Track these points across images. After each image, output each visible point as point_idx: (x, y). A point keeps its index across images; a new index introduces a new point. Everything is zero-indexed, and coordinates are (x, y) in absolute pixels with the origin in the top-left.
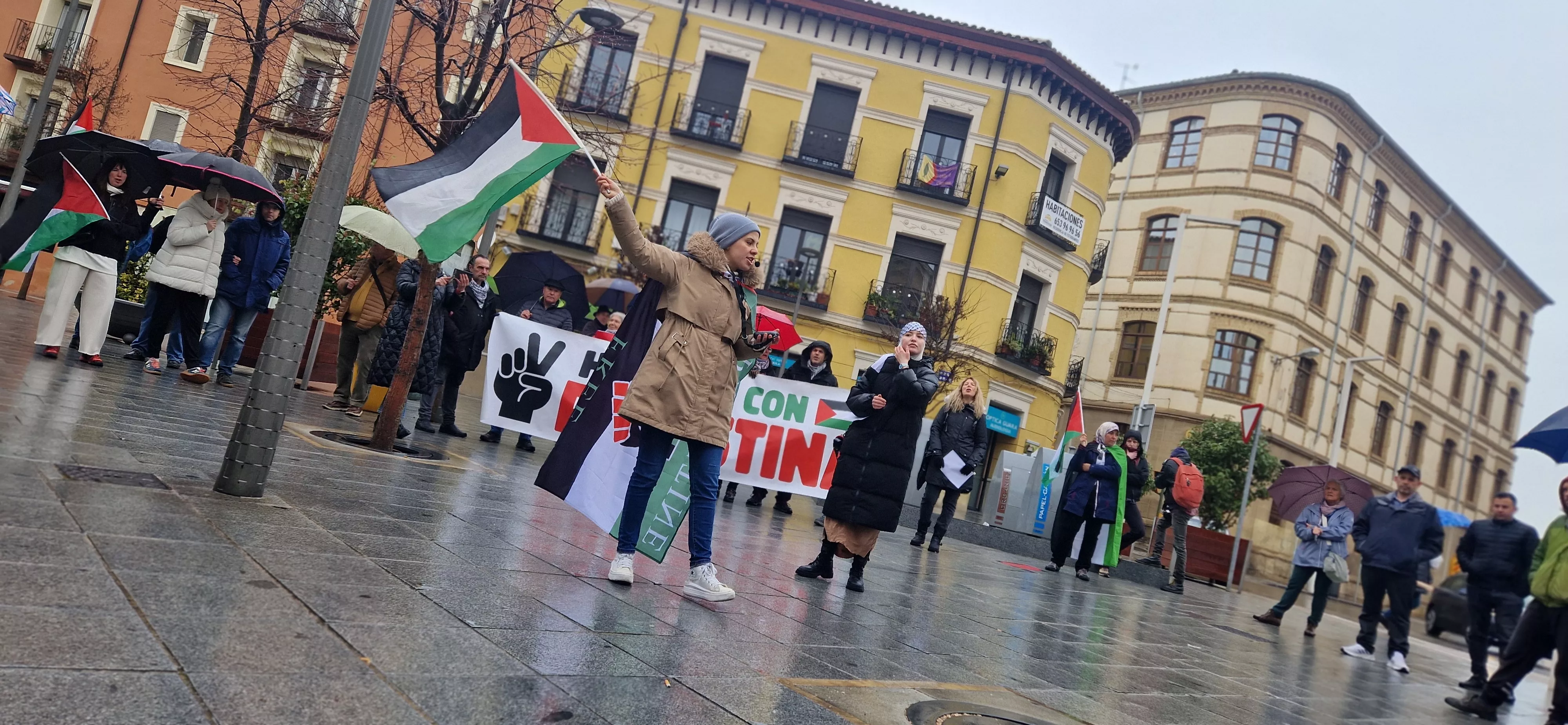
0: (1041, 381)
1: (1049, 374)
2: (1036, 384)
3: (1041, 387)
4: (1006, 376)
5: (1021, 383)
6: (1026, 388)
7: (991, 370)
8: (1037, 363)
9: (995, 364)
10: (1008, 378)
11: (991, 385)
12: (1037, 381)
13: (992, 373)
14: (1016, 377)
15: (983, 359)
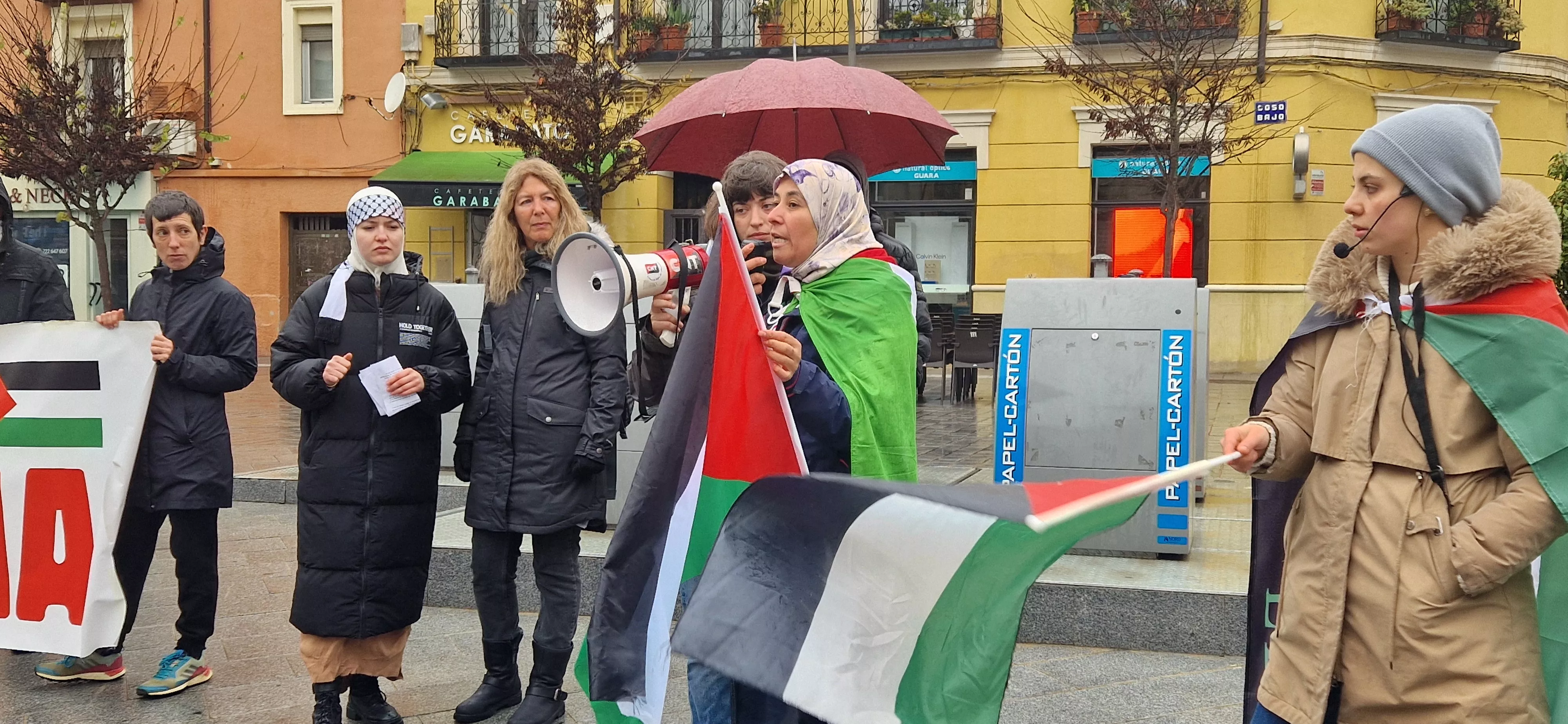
0: (1504, 63)
1: (1516, 45)
2: (1492, 75)
3: (1509, 77)
4: (1413, 76)
5: (1454, 81)
6: (1471, 88)
7: (1374, 73)
8: (1479, 30)
9: (1379, 58)
10: (1417, 79)
11: (1379, 103)
12: (1494, 68)
13: (1377, 77)
14: (1438, 71)
15: (1348, 55)
